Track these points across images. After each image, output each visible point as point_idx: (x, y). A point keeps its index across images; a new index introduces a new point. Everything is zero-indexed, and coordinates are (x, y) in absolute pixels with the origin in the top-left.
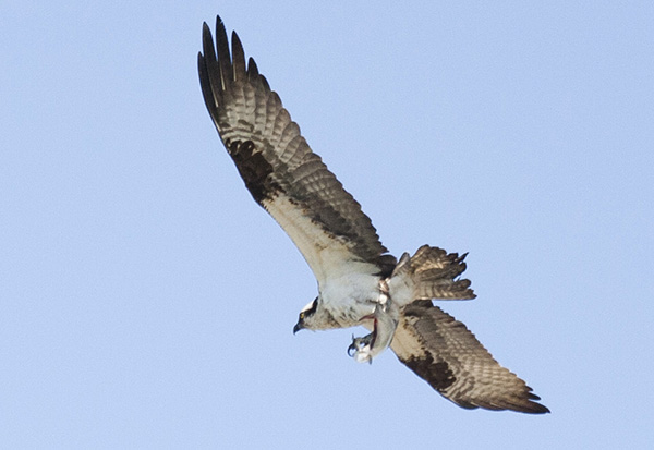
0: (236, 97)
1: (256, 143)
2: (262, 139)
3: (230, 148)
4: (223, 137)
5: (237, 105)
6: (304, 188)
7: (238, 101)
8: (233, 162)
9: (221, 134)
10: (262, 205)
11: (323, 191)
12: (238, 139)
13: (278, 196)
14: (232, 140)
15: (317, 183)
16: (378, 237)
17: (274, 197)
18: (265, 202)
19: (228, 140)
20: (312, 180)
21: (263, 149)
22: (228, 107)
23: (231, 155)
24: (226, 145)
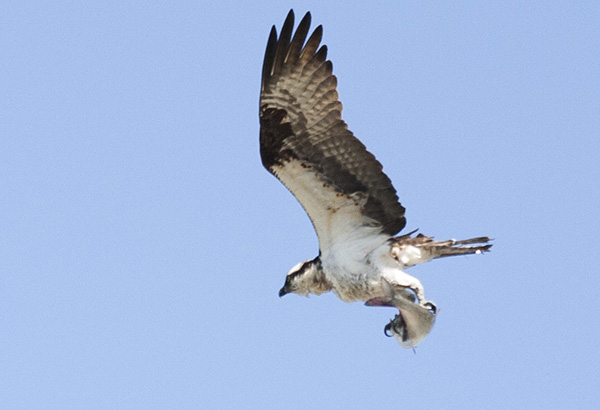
0: (292, 72)
1: (289, 113)
2: (298, 111)
3: (264, 112)
4: (263, 101)
5: (291, 78)
6: (321, 153)
7: (294, 76)
8: (259, 126)
9: (261, 98)
10: (271, 171)
11: (342, 155)
12: (274, 107)
13: (289, 161)
14: (270, 106)
15: (337, 148)
16: (397, 198)
17: (285, 163)
18: (275, 168)
19: (266, 105)
20: (331, 146)
21: (294, 120)
22: (282, 78)
23: (261, 118)
24: (261, 109)
